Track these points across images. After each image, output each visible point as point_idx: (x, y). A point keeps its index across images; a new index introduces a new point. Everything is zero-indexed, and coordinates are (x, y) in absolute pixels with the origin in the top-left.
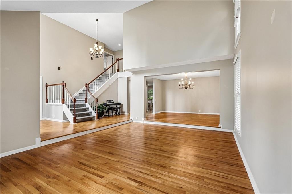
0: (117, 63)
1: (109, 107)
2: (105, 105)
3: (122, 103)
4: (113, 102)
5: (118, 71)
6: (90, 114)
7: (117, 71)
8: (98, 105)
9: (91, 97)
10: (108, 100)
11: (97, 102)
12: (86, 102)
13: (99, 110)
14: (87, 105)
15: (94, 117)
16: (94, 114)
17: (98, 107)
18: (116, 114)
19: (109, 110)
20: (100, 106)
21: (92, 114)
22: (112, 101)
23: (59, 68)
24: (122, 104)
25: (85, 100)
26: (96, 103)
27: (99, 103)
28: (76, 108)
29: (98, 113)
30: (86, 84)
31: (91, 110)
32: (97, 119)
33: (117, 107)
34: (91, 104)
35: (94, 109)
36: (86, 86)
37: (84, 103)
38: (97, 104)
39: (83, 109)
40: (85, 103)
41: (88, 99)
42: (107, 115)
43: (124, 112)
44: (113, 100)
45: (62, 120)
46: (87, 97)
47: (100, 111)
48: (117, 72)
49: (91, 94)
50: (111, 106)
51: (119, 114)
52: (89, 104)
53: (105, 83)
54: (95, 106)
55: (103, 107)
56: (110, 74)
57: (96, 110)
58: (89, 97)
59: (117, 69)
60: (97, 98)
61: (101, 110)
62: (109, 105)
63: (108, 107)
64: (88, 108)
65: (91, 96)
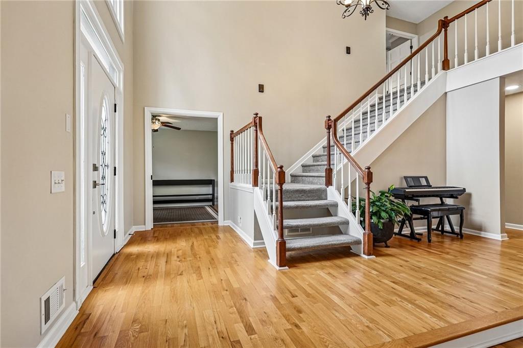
0: (440, 39)
1: (416, 204)
2: (396, 196)
3: (467, 191)
4: (429, 186)
5: (446, 65)
6: (341, 227)
7: (440, 65)
8: (371, 196)
9: (345, 166)
10: (406, 178)
11: (368, 184)
12: (329, 182)
13: (377, 214)
14: (333, 195)
15: (358, 242)
16: (356, 232)
17: (373, 203)
18: (443, 231)
19: (415, 216)
20: (379, 199)
21: (347, 228)
22: (424, 182)
23: (261, 88)
24: (470, 195)
25: (324, 174)
26: (366, 186)
27: (376, 188)
28: (285, 204)
29: (373, 227)
30: (329, 120)
31: (344, 212)
32: (369, 254)
33: (443, 204)
34: (346, 190)
35: (358, 211)
36: (329, 128)
37: (320, 184)
38: (369, 191)
39: (315, 206)
40: (324, 186)
41: (335, 172)
42: (406, 231)
43: (480, 228)
44: (426, 178)
45: (253, 241)
46: (332, 167)
47: (380, 217)
48: (441, 72)
49: (347, 154)
50: (424, 201)
51: (453, 232)
52: (339, 189)
53: (404, 107)
54: (360, 200)
55: (391, 202)
56: (409, 88)
57: (363, 214)
58: (339, 163)
59: (440, 58)
60: (369, 168)
61: (383, 214)
62: (413, 197)
63: (409, 203)
64: (335, 205)
65: (346, 160)
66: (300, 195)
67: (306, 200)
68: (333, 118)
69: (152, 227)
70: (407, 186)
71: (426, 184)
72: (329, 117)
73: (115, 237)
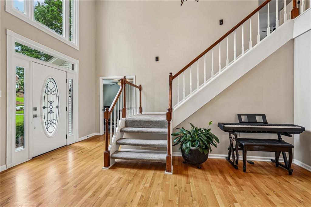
4: (265, 123)
10: (239, 115)
23: (157, 59)
66: (149, 124)
67: (153, 128)
68: (173, 75)
69: (103, 134)
70: (239, 123)
71: (262, 121)
72: (171, 73)
73: (66, 138)
